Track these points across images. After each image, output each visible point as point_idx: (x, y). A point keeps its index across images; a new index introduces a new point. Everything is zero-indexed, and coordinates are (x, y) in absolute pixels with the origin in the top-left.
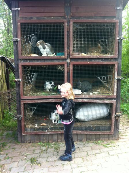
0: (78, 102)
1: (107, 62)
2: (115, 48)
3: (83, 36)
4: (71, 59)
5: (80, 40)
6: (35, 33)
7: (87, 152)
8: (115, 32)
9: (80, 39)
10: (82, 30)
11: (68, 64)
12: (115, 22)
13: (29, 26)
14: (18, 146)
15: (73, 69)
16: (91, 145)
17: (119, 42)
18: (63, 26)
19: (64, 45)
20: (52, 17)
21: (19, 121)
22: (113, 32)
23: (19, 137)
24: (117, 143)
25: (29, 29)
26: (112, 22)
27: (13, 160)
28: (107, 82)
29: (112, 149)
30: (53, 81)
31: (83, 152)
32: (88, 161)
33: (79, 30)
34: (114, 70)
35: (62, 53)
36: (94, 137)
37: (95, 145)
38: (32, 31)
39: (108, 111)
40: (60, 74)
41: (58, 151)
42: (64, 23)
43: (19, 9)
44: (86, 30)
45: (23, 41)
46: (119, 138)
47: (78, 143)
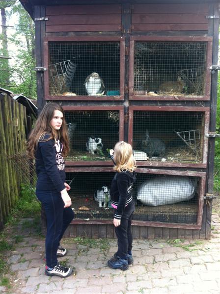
0: (141, 173)
1: (191, 107)
2: (205, 84)
3: (152, 63)
4: (131, 102)
5: (147, 71)
6: (72, 58)
7: (154, 256)
8: (207, 57)
9: (147, 68)
10: (150, 53)
11: (126, 110)
12: (206, 40)
13: (62, 46)
14: (41, 242)
15: (134, 119)
16: (162, 246)
17: (212, 75)
18: (118, 47)
19: (119, 77)
20: (100, 32)
22: (203, 58)
23: (44, 228)
24: (207, 245)
25: (62, 51)
26: (201, 40)
27: (31, 265)
28: (192, 142)
29: (198, 253)
30: (100, 137)
31: (148, 257)
32: (154, 271)
33: (145, 53)
34: (203, 121)
35: (116, 91)
36: (167, 232)
37: (169, 246)
38: (67, 56)
39: (192, 191)
40: (111, 126)
41: (106, 252)
42: (119, 42)
43: (47, 19)
44: (157, 53)
45: (52, 70)
46: (210, 235)
47: (141, 241)
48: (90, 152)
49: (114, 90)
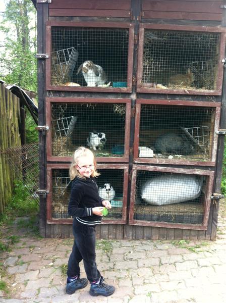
0: (148, 171)
1: (201, 102)
2: (217, 78)
3: (162, 54)
4: (138, 94)
5: (156, 61)
6: (76, 45)
7: (159, 258)
8: (219, 50)
9: (157, 59)
10: (160, 43)
11: (133, 103)
12: (220, 31)
13: (66, 32)
14: (39, 242)
15: (141, 113)
17: (224, 68)
18: (126, 35)
19: (127, 68)
20: (108, 18)
21: (43, 199)
22: (215, 50)
23: (42, 227)
24: (212, 246)
25: (66, 37)
26: (214, 31)
27: (30, 268)
28: (201, 139)
29: (204, 255)
31: (154, 259)
32: (161, 274)
33: (155, 42)
34: (213, 117)
36: (172, 233)
37: (174, 247)
38: (71, 42)
39: (198, 190)
40: (117, 120)
41: (109, 254)
42: (128, 29)
43: (50, 1)
44: (168, 43)
45: (55, 58)
47: (145, 242)
48: (91, 148)
49: (121, 81)
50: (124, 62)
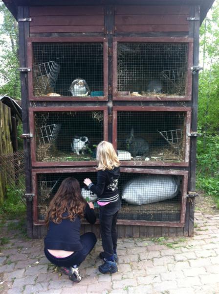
0: (126, 173)
1: (173, 107)
2: (187, 84)
3: (135, 64)
4: (115, 102)
5: (130, 71)
6: (56, 59)
7: (138, 254)
8: (188, 58)
9: (130, 69)
10: (133, 54)
11: (110, 111)
12: (187, 42)
13: (45, 47)
14: (27, 243)
15: (118, 119)
16: (147, 244)
17: (193, 75)
18: (101, 48)
19: (103, 78)
20: (84, 33)
21: (29, 203)
22: (184, 59)
23: (29, 229)
24: (190, 242)
25: (45, 52)
26: (183, 42)
27: (17, 266)
28: (175, 141)
29: (181, 250)
31: (133, 256)
32: (139, 269)
33: (128, 54)
34: (185, 121)
35: (100, 92)
37: (153, 244)
38: (51, 57)
39: (175, 189)
40: (96, 126)
42: (102, 43)
43: (30, 20)
44: (139, 54)
45: (36, 71)
46: (193, 233)
47: (126, 240)
48: (75, 153)
49: (98, 90)
50: (100, 73)
